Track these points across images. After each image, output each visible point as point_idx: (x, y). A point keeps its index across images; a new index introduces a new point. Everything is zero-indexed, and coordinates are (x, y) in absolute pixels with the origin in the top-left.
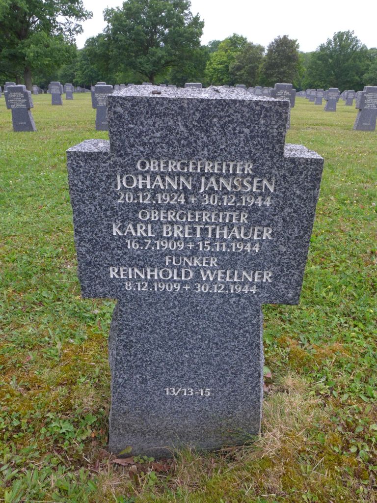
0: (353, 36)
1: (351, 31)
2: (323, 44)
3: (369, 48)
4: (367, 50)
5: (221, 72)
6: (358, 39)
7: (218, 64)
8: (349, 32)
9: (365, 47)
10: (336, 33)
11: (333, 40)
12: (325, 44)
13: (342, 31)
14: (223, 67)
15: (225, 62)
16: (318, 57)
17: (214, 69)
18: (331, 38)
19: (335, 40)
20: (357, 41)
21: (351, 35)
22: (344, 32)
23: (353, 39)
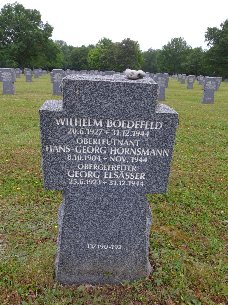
0: (183, 40)
1: (182, 37)
2: (166, 45)
3: (193, 48)
4: (192, 49)
5: (95, 60)
6: (186, 42)
7: (94, 56)
8: (180, 38)
9: (191, 47)
10: (173, 39)
11: (171, 43)
12: (167, 45)
13: (177, 37)
14: (96, 58)
15: (98, 55)
16: (163, 52)
17: (92, 59)
18: (170, 42)
19: (172, 42)
20: (186, 44)
21: (182, 40)
22: (178, 38)
23: (183, 43)
